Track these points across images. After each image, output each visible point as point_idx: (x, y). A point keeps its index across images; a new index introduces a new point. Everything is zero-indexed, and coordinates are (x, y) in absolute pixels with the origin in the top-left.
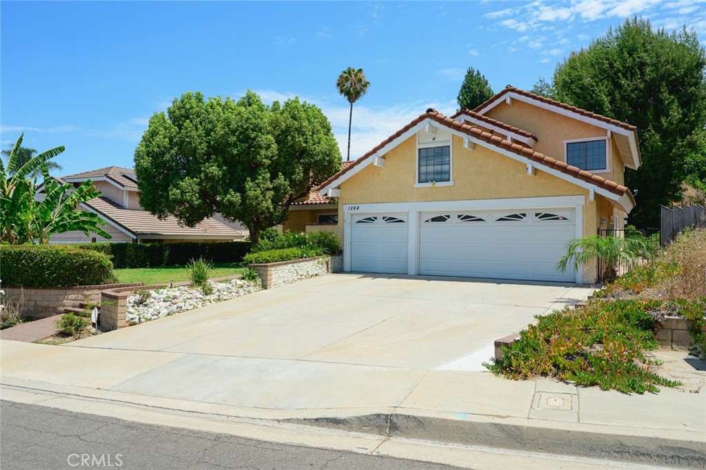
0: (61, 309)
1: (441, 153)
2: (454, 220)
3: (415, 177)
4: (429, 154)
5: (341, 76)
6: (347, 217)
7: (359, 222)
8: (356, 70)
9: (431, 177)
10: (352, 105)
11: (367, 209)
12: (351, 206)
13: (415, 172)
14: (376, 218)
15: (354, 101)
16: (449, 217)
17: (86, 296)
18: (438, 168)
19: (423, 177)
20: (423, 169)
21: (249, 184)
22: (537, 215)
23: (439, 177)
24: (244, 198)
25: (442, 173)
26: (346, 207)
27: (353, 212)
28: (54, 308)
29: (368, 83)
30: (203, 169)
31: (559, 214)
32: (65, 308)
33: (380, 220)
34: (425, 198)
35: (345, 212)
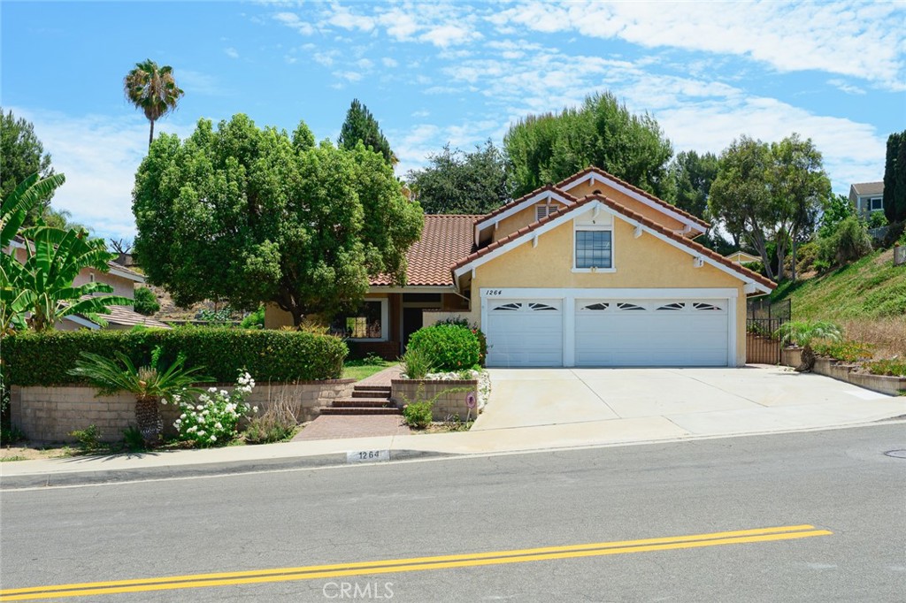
0: (317, 409)
1: (603, 237)
2: (613, 308)
3: (572, 261)
4: (587, 238)
5: (134, 72)
6: (484, 303)
7: (498, 309)
8: (160, 67)
9: (591, 262)
10: (152, 124)
11: (510, 295)
12: (490, 290)
13: (572, 257)
14: (520, 305)
15: (156, 119)
16: (607, 305)
17: (337, 392)
18: (598, 253)
19: (581, 262)
20: (581, 253)
21: (344, 256)
22: (695, 305)
23: (599, 262)
24: (340, 274)
25: (602, 259)
26: (483, 291)
27: (493, 296)
28: (308, 408)
29: (182, 92)
30: (281, 229)
31: (714, 304)
32: (321, 408)
33: (525, 307)
34: (583, 284)
35: (482, 297)
